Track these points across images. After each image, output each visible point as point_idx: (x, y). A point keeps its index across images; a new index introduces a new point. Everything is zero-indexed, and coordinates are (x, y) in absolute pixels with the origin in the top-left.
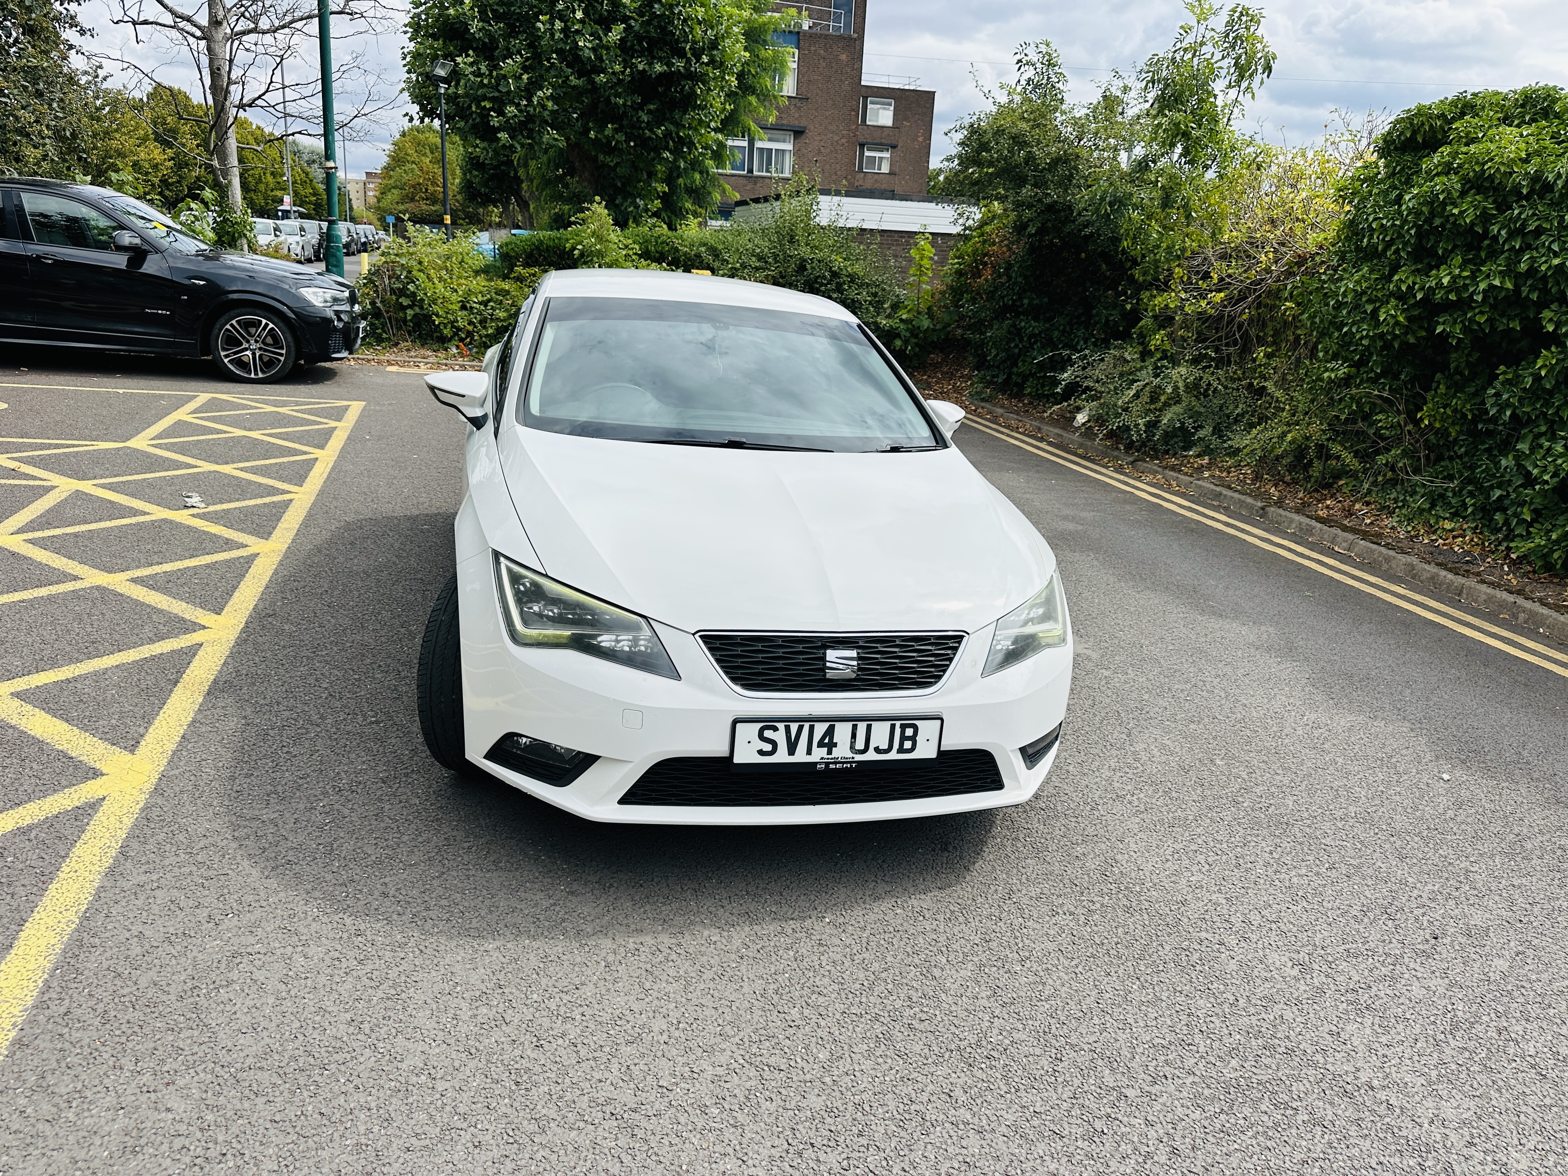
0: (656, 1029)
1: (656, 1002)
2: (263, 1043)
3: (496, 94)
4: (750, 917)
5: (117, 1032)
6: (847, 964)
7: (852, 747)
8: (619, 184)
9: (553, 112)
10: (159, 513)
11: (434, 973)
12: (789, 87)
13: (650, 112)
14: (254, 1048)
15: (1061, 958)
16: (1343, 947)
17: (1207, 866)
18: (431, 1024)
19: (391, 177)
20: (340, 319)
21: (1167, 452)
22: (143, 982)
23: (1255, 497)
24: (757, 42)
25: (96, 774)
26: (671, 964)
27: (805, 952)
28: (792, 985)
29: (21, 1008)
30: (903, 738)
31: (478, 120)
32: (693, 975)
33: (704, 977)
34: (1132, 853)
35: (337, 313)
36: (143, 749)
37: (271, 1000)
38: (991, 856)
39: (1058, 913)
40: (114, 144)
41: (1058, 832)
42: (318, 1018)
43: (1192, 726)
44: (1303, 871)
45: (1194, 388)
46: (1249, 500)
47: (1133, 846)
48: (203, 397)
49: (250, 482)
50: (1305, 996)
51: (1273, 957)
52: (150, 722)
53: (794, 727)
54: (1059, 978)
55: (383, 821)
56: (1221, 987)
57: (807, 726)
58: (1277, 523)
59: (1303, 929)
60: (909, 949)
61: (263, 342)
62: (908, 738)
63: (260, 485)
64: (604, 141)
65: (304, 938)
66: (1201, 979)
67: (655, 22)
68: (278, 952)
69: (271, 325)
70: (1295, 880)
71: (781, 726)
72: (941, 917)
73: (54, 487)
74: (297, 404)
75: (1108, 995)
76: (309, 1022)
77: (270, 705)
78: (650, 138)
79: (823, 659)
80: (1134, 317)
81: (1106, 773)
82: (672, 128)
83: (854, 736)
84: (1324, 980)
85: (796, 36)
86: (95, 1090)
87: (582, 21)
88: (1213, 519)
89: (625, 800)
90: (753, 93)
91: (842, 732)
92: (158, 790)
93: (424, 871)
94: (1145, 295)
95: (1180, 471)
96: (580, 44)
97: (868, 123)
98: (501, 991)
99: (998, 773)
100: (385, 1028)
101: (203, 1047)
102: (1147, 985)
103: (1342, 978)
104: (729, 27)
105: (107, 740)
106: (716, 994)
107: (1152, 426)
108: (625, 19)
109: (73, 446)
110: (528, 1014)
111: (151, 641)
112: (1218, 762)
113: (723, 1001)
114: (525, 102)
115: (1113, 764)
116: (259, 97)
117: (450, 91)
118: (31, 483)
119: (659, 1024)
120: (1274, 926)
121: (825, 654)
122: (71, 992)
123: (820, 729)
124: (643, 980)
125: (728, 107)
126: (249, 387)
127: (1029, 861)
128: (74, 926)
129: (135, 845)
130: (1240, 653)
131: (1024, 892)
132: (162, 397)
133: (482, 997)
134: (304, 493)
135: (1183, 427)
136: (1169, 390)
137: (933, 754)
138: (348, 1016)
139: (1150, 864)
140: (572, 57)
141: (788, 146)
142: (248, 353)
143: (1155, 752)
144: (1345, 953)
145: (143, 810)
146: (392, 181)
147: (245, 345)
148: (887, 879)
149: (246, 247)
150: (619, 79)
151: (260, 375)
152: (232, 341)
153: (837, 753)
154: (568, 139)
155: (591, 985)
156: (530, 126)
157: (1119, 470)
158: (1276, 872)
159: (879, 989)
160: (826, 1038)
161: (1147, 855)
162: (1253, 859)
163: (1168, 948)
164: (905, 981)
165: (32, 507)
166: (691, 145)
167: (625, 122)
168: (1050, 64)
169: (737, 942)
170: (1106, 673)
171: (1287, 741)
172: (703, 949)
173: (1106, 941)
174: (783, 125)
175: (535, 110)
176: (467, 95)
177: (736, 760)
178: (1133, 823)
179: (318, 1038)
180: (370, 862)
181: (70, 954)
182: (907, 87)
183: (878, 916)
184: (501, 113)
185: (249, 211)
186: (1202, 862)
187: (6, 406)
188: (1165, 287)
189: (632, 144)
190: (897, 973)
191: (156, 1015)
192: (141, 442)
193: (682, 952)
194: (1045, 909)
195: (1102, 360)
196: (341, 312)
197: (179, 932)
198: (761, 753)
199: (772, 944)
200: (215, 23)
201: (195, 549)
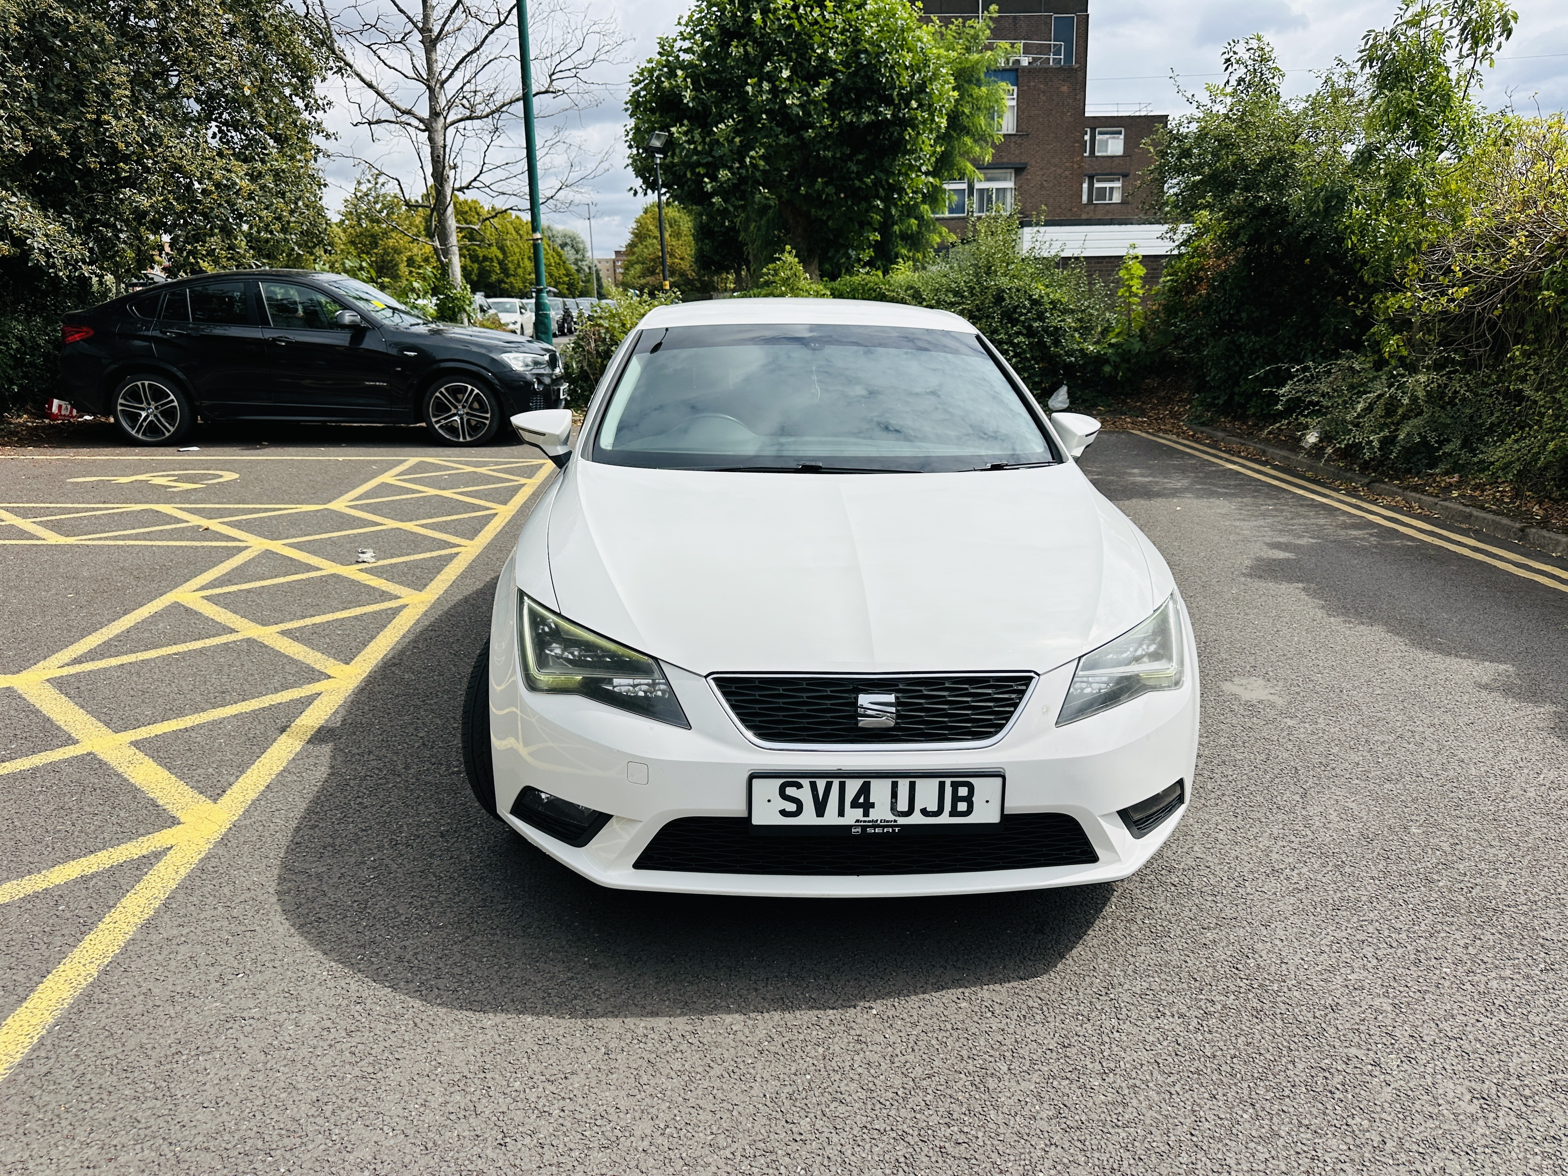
0: (638, 1133)
1: (648, 1100)
2: (220, 1120)
3: (710, 159)
4: (785, 1004)
5: (85, 1098)
6: (883, 1068)
7: (893, 808)
8: (831, 237)
9: (764, 172)
10: (330, 568)
11: (419, 1050)
12: (1008, 124)
13: (859, 162)
14: (208, 1126)
15: (1155, 1073)
16: (1549, 1077)
17: (1374, 962)
18: (396, 1110)
19: (634, 254)
20: (540, 382)
21: (1409, 471)
22: (131, 1044)
23: (1514, 518)
24: (969, 82)
25: (174, 822)
26: (679, 1055)
27: (837, 1048)
28: (811, 1090)
29: (7, 1065)
30: (956, 799)
31: (693, 187)
32: (700, 1070)
33: (712, 1073)
34: (1278, 942)
35: (539, 377)
36: (225, 799)
37: (245, 1072)
38: (1095, 941)
39: (1164, 1014)
40: (391, 242)
41: (1186, 913)
42: (284, 1095)
43: (1388, 786)
44: (1508, 973)
45: (1436, 397)
46: (1505, 521)
47: (1280, 933)
48: (413, 461)
49: (425, 537)
50: (1483, 1142)
51: (1447, 1086)
52: (243, 772)
53: (821, 784)
54: (1147, 1098)
55: (426, 878)
56: (1366, 1123)
57: (836, 783)
58: (1540, 545)
59: (1494, 1050)
60: (964, 1053)
61: (471, 408)
62: (963, 799)
63: (434, 539)
64: (815, 195)
65: (302, 1003)
66: (1339, 1110)
67: (862, 73)
68: (271, 1018)
69: (476, 391)
70: (1494, 984)
71: (805, 783)
72: (1014, 1015)
73: (247, 548)
74: (496, 463)
75: (1207, 1125)
76: (273, 1098)
77: (361, 755)
78: (860, 188)
79: (855, 704)
80: (1366, 323)
81: (1265, 842)
82: (883, 176)
83: (894, 795)
84: (1514, 1121)
85: (1013, 73)
86: (39, 1161)
87: (789, 79)
88: (1459, 543)
89: (640, 864)
90: (968, 133)
91: (880, 791)
92: (224, 841)
93: (448, 935)
94: (1377, 298)
95: (1423, 492)
96: (788, 102)
97: (1097, 154)
98: (482, 1075)
99: (1087, 843)
100: (348, 1112)
101: (160, 1120)
102: (1262, 1114)
103: (1540, 1120)
104: (937, 69)
105: (197, 788)
106: (719, 1095)
107: (1387, 442)
108: (832, 73)
109: (280, 509)
110: (503, 1103)
111: (276, 691)
112: (1414, 830)
113: (725, 1104)
114: (737, 165)
115: (1275, 832)
116: (475, 180)
117: (667, 161)
118: (230, 544)
119: (644, 1127)
120: (1453, 1044)
121: (856, 699)
122: (60, 1050)
123: (853, 787)
124: (642, 1073)
125: (938, 149)
126: (457, 450)
127: (1142, 948)
128: (91, 980)
129: (180, 897)
130: (1466, 698)
131: (1126, 987)
132: (375, 462)
133: (460, 1083)
134: (472, 547)
135: (1424, 442)
136: (1406, 401)
137: (995, 818)
138: (315, 1095)
139: (1299, 956)
140: (781, 115)
141: (1010, 184)
142: (456, 418)
143: (1334, 817)
144: (1550, 1086)
145: (201, 860)
146: (634, 258)
147: (454, 411)
148: (959, 965)
149: (466, 320)
150: (827, 133)
151: (468, 439)
152: (442, 408)
153: (875, 815)
154: (780, 197)
155: (583, 1076)
156: (743, 187)
157: (1352, 493)
158: (1469, 972)
159: (917, 1099)
160: (833, 1158)
161: (1296, 944)
162: (1439, 954)
163: (1300, 1066)
164: (949, 1091)
165: (222, 566)
166: (901, 191)
167: (835, 175)
168: (1263, 60)
169: (761, 1033)
170: (1290, 722)
171: (1511, 805)
172: (720, 1039)
173: (1219, 1053)
174: (1003, 163)
175: (747, 171)
176: (683, 163)
177: (755, 821)
178: (1286, 905)
179: (276, 1118)
180: (397, 922)
181: (75, 1010)
182: (1137, 114)
183: (936, 1010)
184: (714, 178)
185: (468, 286)
186: (1369, 955)
187: (237, 476)
188: (1399, 288)
189: (842, 195)
190: (943, 1081)
191: (129, 1081)
192: (339, 505)
193: (695, 1041)
194: (1149, 1009)
195: (1329, 373)
196: (542, 375)
197: (185, 991)
198: (784, 813)
199: (802, 1037)
200: (435, 114)
201: (351, 602)
